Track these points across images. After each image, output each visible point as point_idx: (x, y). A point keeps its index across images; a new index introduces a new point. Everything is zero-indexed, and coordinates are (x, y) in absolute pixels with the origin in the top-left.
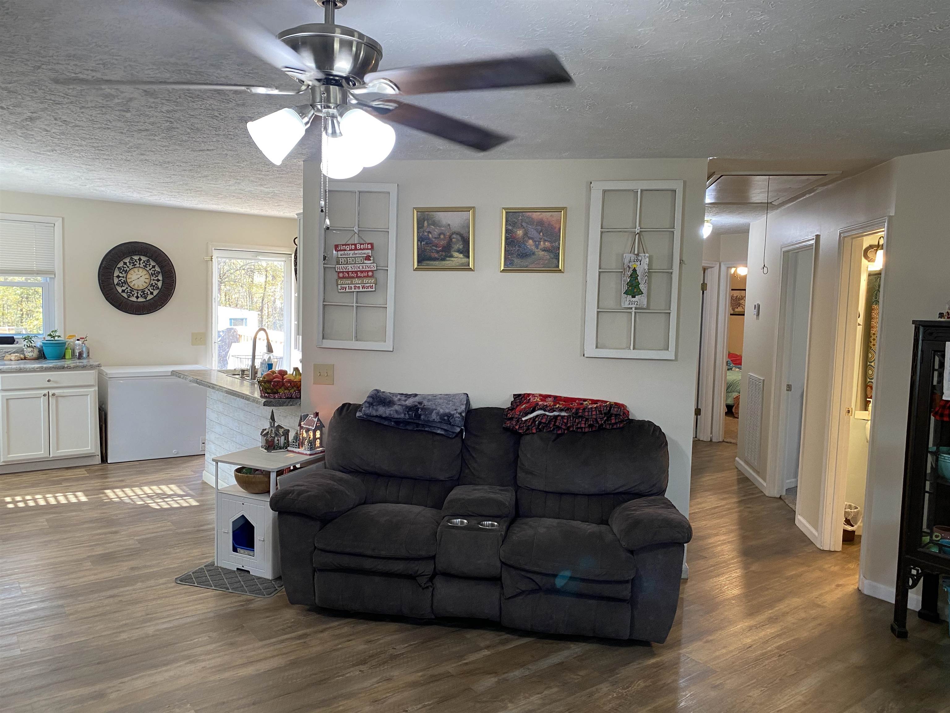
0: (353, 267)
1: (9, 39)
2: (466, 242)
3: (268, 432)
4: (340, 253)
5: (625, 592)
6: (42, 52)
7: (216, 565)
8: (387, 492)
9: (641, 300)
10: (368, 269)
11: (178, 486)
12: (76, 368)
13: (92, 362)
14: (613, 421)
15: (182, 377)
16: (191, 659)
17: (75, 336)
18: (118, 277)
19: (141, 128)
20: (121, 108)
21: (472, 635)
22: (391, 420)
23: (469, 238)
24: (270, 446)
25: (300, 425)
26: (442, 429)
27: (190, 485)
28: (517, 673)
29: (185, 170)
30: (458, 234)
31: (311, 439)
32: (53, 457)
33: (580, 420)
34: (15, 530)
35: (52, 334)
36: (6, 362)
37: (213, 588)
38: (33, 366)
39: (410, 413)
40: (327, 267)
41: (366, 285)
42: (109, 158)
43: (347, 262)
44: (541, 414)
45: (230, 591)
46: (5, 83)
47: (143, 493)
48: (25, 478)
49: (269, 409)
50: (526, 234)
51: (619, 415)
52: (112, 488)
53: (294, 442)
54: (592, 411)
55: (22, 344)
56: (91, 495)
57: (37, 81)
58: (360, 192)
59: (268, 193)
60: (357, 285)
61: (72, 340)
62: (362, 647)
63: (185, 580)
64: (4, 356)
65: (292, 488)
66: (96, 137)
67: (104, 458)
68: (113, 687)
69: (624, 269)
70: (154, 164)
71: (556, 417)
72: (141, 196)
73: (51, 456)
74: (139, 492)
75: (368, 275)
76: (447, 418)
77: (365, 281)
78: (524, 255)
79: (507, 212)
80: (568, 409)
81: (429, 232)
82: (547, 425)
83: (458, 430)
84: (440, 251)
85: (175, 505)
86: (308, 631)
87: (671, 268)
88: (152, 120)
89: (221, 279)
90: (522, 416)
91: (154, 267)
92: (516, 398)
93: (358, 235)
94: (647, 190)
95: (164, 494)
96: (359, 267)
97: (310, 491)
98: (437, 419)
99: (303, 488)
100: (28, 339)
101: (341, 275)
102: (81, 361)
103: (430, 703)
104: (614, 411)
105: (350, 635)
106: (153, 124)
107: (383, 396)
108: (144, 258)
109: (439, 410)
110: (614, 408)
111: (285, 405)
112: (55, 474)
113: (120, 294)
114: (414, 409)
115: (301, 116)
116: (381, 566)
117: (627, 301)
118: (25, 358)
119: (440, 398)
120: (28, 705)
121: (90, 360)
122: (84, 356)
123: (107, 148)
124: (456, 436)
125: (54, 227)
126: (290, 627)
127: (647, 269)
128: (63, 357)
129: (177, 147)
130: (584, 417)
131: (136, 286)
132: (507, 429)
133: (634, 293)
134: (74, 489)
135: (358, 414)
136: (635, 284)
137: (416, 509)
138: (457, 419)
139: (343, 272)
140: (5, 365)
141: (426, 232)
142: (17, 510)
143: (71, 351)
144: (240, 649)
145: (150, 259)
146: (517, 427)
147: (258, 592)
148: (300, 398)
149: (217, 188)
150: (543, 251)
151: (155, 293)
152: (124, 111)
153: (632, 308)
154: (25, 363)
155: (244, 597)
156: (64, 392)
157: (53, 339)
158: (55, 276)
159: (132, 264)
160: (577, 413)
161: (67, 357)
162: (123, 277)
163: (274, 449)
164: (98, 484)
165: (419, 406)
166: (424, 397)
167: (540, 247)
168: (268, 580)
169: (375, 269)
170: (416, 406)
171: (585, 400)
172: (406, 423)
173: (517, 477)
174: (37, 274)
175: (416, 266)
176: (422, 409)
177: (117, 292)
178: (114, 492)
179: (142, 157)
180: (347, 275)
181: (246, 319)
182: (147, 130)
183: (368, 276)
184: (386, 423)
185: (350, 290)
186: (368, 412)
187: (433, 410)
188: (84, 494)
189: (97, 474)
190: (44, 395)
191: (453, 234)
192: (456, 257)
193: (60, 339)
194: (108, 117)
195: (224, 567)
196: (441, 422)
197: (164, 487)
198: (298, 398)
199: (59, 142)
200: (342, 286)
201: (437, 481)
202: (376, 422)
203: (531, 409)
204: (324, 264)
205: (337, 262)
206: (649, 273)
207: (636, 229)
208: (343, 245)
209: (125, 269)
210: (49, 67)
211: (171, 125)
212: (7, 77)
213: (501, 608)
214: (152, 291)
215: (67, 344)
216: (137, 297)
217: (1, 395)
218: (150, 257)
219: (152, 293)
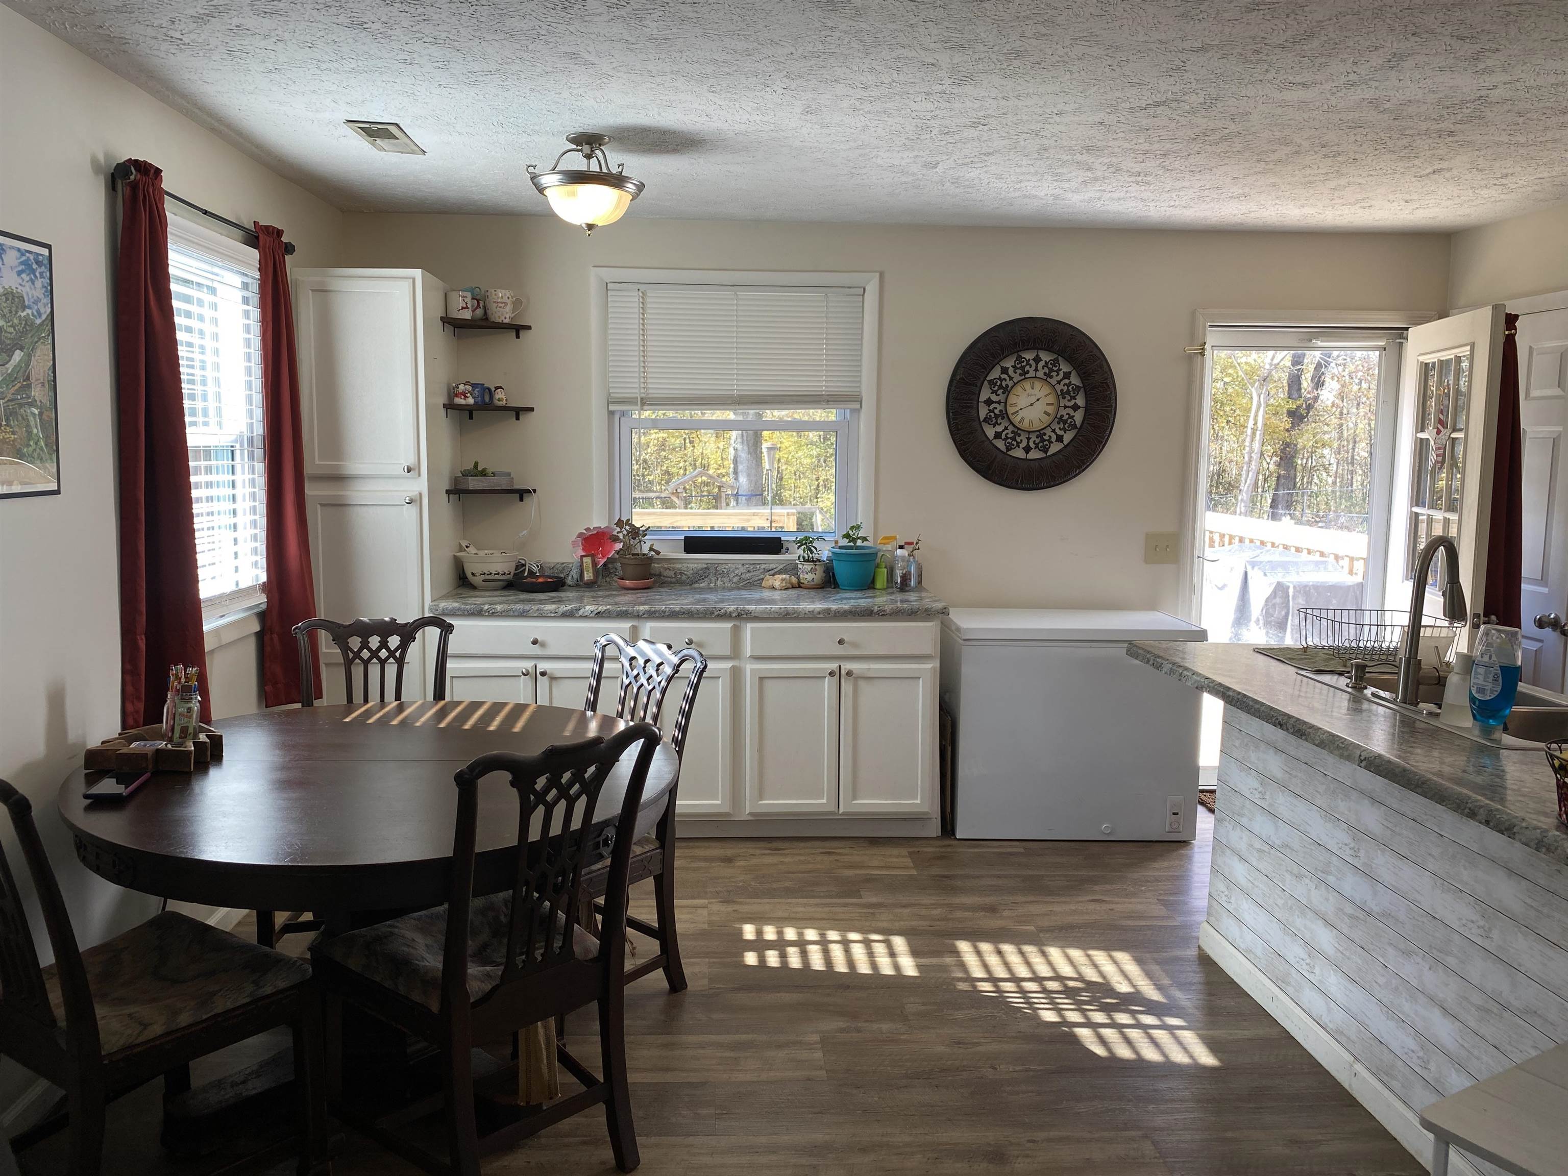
12: (897, 615)
13: (927, 603)
17: (895, 538)
18: (989, 402)
32: (843, 814)
35: (850, 532)
36: (766, 595)
38: (812, 605)
47: (1051, 973)
52: (973, 936)
55: (795, 554)
56: (924, 955)
61: (889, 547)
64: (763, 579)
67: (948, 826)
73: (841, 811)
74: (1041, 966)
85: (1150, 1053)
91: (1067, 375)
100: (806, 543)
102: (906, 596)
108: (1045, 357)
113: (990, 442)
118: (799, 586)
121: (924, 594)
122: (912, 584)
125: (863, 295)
128: (871, 586)
131: (1026, 423)
134: (885, 923)
140: (763, 601)
143: (885, 570)
145: (1060, 358)
151: (1068, 437)
154: (797, 599)
156: (869, 669)
157: (852, 544)
158: (861, 407)
159: (1019, 371)
161: (880, 586)
162: (999, 403)
164: (940, 915)
174: (828, 402)
177: (984, 438)
178: (978, 953)
188: (910, 945)
189: (934, 871)
190: (830, 674)
193: (866, 543)
197: (1102, 960)
209: (1004, 384)
214: (1061, 433)
215: (880, 554)
216: (1027, 449)
217: (750, 668)
218: (1060, 353)
219: (1060, 439)
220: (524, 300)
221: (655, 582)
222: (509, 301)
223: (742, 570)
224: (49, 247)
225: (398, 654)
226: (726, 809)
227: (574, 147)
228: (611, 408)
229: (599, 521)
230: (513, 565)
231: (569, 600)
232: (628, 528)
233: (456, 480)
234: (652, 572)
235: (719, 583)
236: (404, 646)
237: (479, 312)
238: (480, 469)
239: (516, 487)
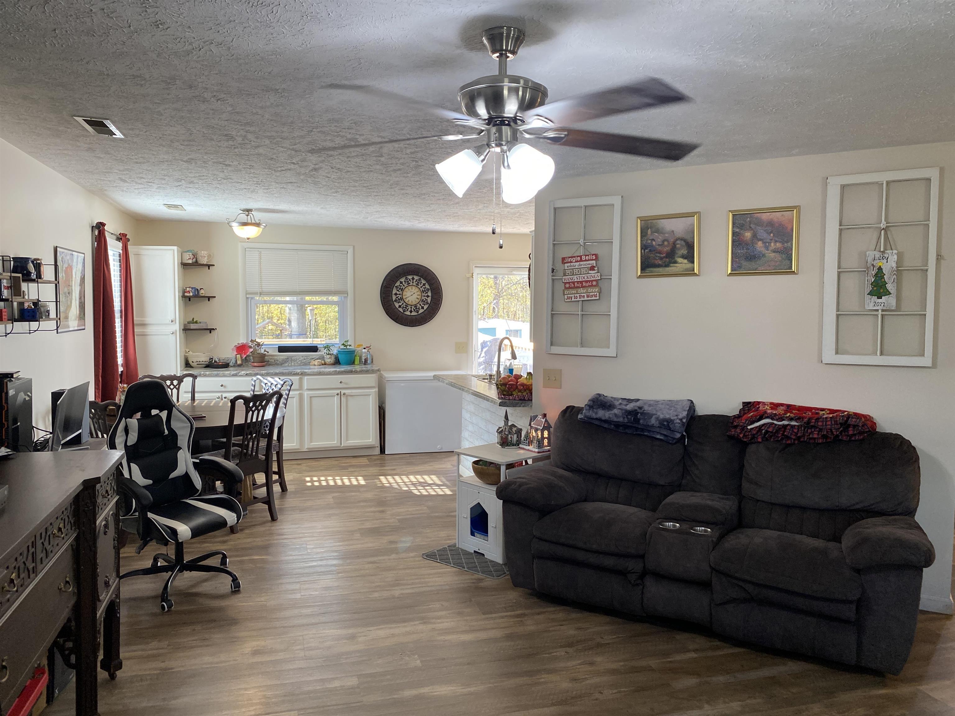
0: (578, 278)
1: (287, 114)
2: (690, 247)
3: (502, 430)
4: (566, 265)
5: (849, 612)
6: (311, 120)
7: (457, 546)
8: (607, 493)
9: (889, 301)
10: (592, 279)
11: (438, 477)
12: (361, 372)
13: (374, 367)
14: (851, 433)
15: (441, 380)
16: (424, 621)
17: (362, 345)
18: (396, 294)
19: (395, 168)
20: (376, 155)
21: (681, 637)
22: (611, 423)
23: (694, 243)
24: (504, 443)
25: (530, 425)
26: (661, 434)
27: (447, 477)
28: (721, 679)
29: (439, 199)
30: (682, 239)
31: (539, 438)
32: (343, 447)
33: (813, 430)
34: (309, 504)
35: (345, 343)
36: (312, 367)
37: (452, 565)
38: (329, 370)
39: (629, 417)
40: (556, 279)
41: (590, 294)
42: (378, 194)
43: (573, 273)
44: (768, 423)
45: (466, 569)
46: (291, 145)
47: (409, 481)
48: (322, 463)
49: (504, 409)
50: (754, 236)
51: (858, 426)
52: (385, 475)
53: (524, 440)
54: (826, 421)
55: (323, 352)
56: (368, 480)
57: (312, 141)
58: (586, 207)
59: (515, 214)
60: (582, 295)
61: (360, 349)
62: (572, 632)
63: (430, 556)
64: (311, 361)
65: (515, 480)
66: (365, 179)
67: (382, 450)
68: (362, 632)
69: (868, 268)
70: (414, 196)
71: (785, 426)
72: (412, 223)
74: (406, 480)
75: (592, 284)
76: (666, 424)
77: (590, 290)
78: (752, 257)
79: (734, 215)
80: (799, 418)
81: (653, 240)
82: (774, 434)
83: (678, 435)
84: (664, 257)
85: (433, 493)
86: (526, 612)
87: (926, 265)
88: (401, 161)
89: (499, 293)
90: (747, 424)
91: (424, 285)
92: (745, 406)
93: (584, 247)
94: (894, 181)
95: (426, 483)
96: (584, 278)
97: (530, 484)
98: (656, 424)
99: (524, 480)
100: (327, 348)
101: (567, 286)
102: (366, 366)
103: (626, 690)
104: (852, 421)
105: (564, 621)
106: (402, 164)
107: (605, 400)
108: (416, 278)
109: (659, 415)
110: (852, 418)
111: (518, 406)
112: (344, 460)
113: (397, 309)
114: (634, 413)
115: (477, 155)
116: (593, 559)
117: (871, 303)
118: (325, 364)
119: (662, 404)
120: (300, 636)
121: (373, 365)
122: (369, 362)
123: (374, 186)
124: (676, 443)
125: (347, 254)
126: (511, 606)
127: (895, 267)
128: (353, 363)
129: (427, 181)
130: (817, 428)
131: (410, 302)
132: (731, 438)
133: (879, 294)
134: (356, 474)
135: (580, 416)
136: (881, 284)
137: (632, 510)
138: (677, 424)
139: (569, 283)
140: (310, 369)
141: (650, 240)
142: (313, 488)
143: (359, 357)
144: (465, 618)
145: (421, 278)
146: (741, 436)
147: (489, 573)
148: (532, 400)
149: (471, 212)
150: (774, 252)
151: (425, 307)
152: (379, 156)
153: (877, 310)
154: (325, 368)
155: (476, 576)
156: (352, 392)
157: (345, 348)
158: (348, 295)
159: (407, 283)
160: (808, 423)
161: (356, 363)
162: (400, 294)
163: (507, 445)
164: (375, 471)
165: (639, 411)
166: (646, 402)
167: (771, 248)
168: (499, 564)
169: (599, 278)
170: (636, 410)
171: (823, 410)
172: (625, 426)
173: (742, 487)
174: (335, 294)
175: (639, 274)
176: (642, 414)
177: (395, 308)
178: (386, 479)
179: (403, 192)
180: (573, 286)
181: (521, 330)
182: (400, 170)
183: (592, 286)
184: (606, 426)
185: (576, 300)
186: (588, 414)
187: (653, 415)
188: (364, 478)
189: (376, 462)
190: (337, 395)
191: (677, 240)
192: (681, 263)
193: (350, 347)
194: (368, 162)
195: (464, 549)
196: (661, 427)
197: (426, 477)
198: (530, 400)
199: (339, 185)
200: (568, 296)
201: (656, 485)
202: (597, 425)
203: (758, 417)
204: (553, 276)
205: (564, 273)
206: (899, 272)
207: (882, 225)
208: (569, 257)
209: (401, 287)
210: (318, 130)
211: (417, 163)
212: (292, 141)
213: (711, 614)
214: (423, 305)
215: (356, 352)
216: (411, 312)
217: (306, 394)
218: (421, 276)
219: (423, 308)
220: (212, 255)
221: (266, 364)
222: (206, 256)
223: (302, 358)
224: (84, 254)
225: (177, 387)
226: (298, 447)
227: (242, 212)
228: (247, 296)
229: (242, 340)
230: (209, 358)
231: (231, 371)
232: (255, 343)
233: (185, 325)
234: (265, 360)
235: (293, 364)
236: (179, 384)
237: (194, 260)
238: (195, 321)
239: (209, 328)
